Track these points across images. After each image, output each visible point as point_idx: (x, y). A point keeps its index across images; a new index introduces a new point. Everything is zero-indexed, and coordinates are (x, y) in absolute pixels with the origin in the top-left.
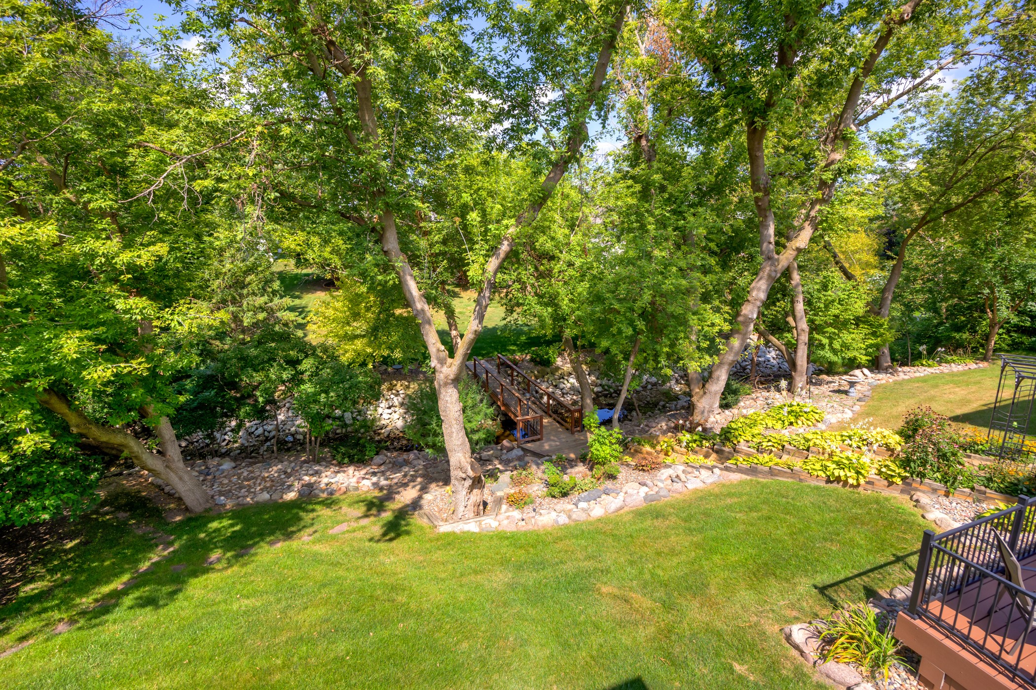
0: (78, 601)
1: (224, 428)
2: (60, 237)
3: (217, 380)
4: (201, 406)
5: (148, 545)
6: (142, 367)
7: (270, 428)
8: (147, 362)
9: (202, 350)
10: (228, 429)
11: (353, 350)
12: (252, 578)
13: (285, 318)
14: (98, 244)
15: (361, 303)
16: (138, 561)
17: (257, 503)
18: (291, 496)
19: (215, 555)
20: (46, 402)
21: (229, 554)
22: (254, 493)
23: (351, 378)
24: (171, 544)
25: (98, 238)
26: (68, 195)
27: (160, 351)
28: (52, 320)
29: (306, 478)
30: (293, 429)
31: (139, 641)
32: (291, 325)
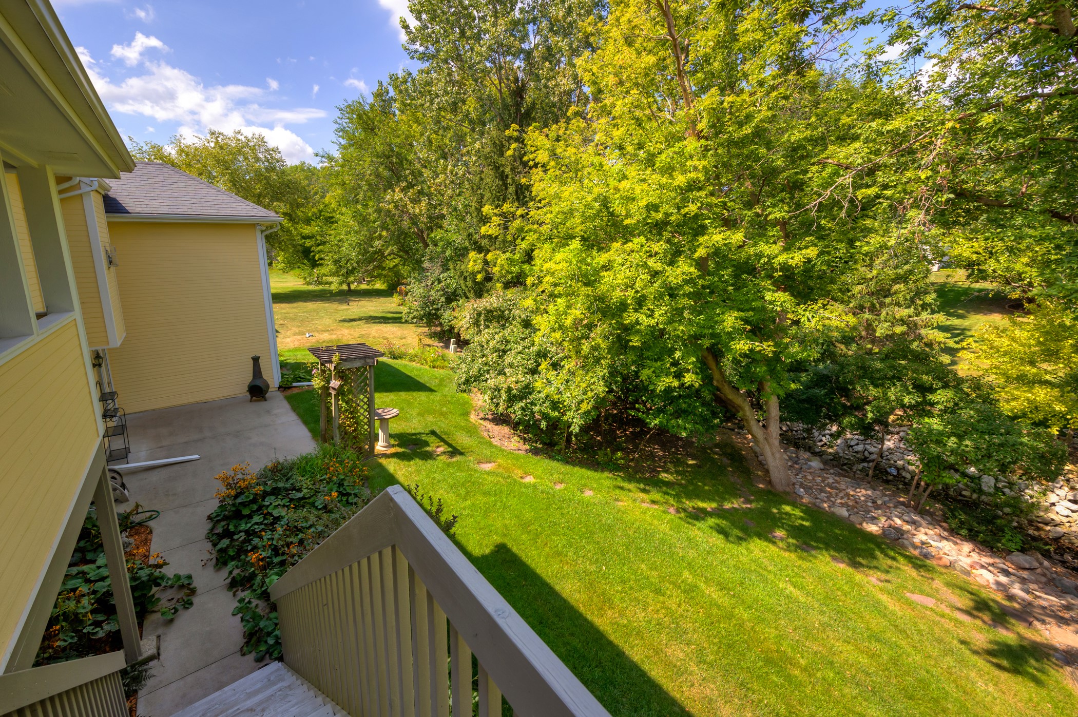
0: (684, 500)
1: (824, 430)
2: (744, 242)
3: (830, 382)
4: (809, 400)
5: (734, 493)
6: (769, 349)
7: (872, 449)
8: (774, 346)
9: (825, 350)
10: (827, 432)
11: (1028, 399)
12: (804, 574)
13: (931, 337)
14: (766, 247)
15: (1067, 338)
16: (724, 499)
17: (833, 513)
18: (872, 528)
19: (780, 533)
20: (705, 358)
21: (791, 540)
22: (834, 503)
23: (1008, 433)
24: (750, 502)
25: (767, 242)
26: (758, 210)
27: (787, 340)
28: (724, 301)
29: (898, 522)
30: (900, 463)
31: (709, 553)
32: (936, 347)
